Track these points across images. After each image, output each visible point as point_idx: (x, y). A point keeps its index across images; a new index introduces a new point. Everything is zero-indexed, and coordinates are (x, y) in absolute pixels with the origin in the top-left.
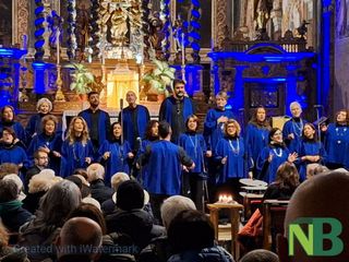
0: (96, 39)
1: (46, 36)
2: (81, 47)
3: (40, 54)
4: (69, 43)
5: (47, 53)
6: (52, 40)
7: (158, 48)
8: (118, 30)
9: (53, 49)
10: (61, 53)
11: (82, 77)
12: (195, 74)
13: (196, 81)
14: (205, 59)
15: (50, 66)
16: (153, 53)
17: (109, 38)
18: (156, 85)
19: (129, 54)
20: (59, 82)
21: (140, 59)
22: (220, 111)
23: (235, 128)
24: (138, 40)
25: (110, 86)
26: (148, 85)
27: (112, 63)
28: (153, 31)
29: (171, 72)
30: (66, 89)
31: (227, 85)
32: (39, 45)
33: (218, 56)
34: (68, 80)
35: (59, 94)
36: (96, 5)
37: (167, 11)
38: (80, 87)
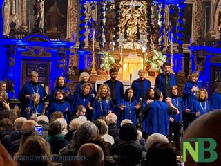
0: (117, 37)
1: (87, 33)
2: (108, 41)
3: (82, 45)
4: (100, 39)
5: (87, 45)
6: (90, 36)
7: (156, 43)
8: (132, 31)
9: (91, 42)
10: (96, 45)
11: (108, 60)
12: (179, 60)
13: (180, 64)
14: (186, 50)
15: (89, 53)
16: (153, 46)
17: (126, 36)
18: (154, 66)
19: (138, 46)
20: (94, 62)
21: (144, 49)
24: (144, 38)
25: (125, 66)
26: (149, 66)
27: (127, 52)
28: (153, 32)
29: (164, 58)
30: (98, 67)
31: (200, 67)
32: (82, 39)
33: (195, 48)
34: (99, 62)
35: (94, 70)
36: (118, 15)
37: (162, 20)
38: (106, 66)
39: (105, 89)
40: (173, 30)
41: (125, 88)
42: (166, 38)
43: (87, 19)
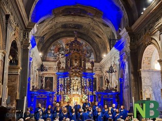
0: (70, 90)
1: (59, 89)
2: (67, 91)
3: (58, 93)
4: (64, 91)
6: (61, 90)
7: (84, 92)
9: (61, 92)
11: (67, 98)
12: (92, 97)
13: (92, 99)
14: (94, 94)
15: (60, 96)
16: (83, 92)
17: (73, 90)
19: (78, 93)
20: (62, 99)
21: (80, 94)
22: (96, 106)
23: (100, 110)
24: (80, 90)
25: (73, 100)
26: (82, 100)
27: (74, 95)
30: (63, 101)
31: (99, 100)
32: (58, 91)
33: (97, 93)
34: (64, 99)
35: (62, 102)
36: (70, 82)
37: (86, 84)
38: (67, 100)
39: (65, 109)
40: (90, 87)
41: (72, 108)
42: (87, 90)
43: (60, 84)
